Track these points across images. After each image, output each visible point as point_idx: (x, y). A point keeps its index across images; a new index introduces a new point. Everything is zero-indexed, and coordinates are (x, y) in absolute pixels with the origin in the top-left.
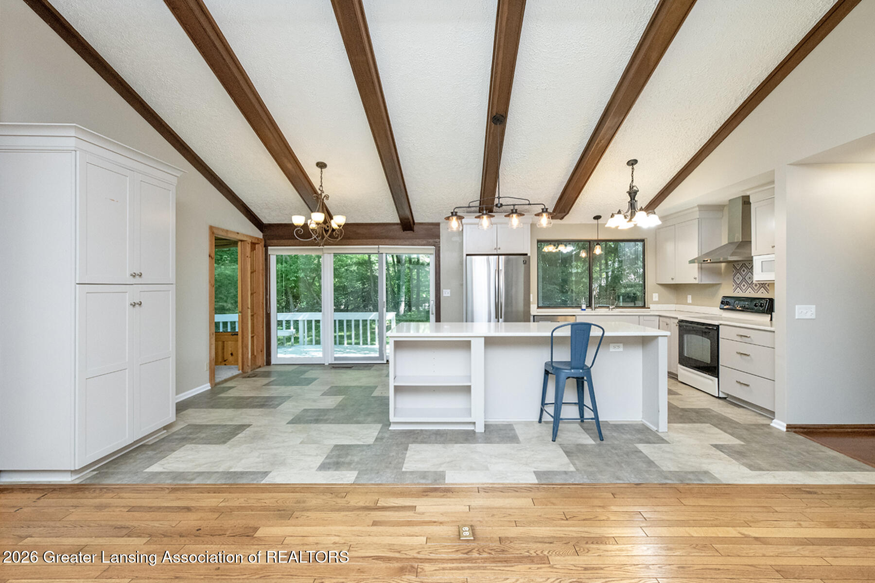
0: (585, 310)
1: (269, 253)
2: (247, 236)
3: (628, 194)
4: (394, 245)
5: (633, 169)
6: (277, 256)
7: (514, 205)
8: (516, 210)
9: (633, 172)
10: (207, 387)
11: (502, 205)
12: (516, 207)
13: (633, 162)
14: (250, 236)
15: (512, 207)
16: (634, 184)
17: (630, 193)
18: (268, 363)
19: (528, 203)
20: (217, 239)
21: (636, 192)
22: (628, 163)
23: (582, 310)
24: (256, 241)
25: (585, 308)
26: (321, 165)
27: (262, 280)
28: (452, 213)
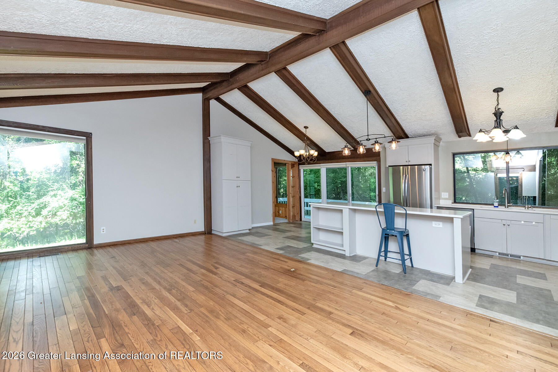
0: (497, 207)
1: (300, 168)
2: (289, 161)
3: (494, 115)
4: (360, 162)
5: (498, 95)
6: (303, 169)
7: (376, 138)
8: (378, 141)
9: (498, 97)
10: (272, 223)
11: (370, 139)
12: (377, 140)
13: (499, 90)
14: (291, 161)
15: (375, 140)
16: (499, 107)
17: (495, 114)
18: (301, 220)
19: (384, 136)
20: (275, 163)
21: (501, 113)
22: (495, 91)
23: (495, 207)
24: (294, 163)
25: (497, 206)
26: (306, 127)
27: (297, 180)
28: (345, 146)
